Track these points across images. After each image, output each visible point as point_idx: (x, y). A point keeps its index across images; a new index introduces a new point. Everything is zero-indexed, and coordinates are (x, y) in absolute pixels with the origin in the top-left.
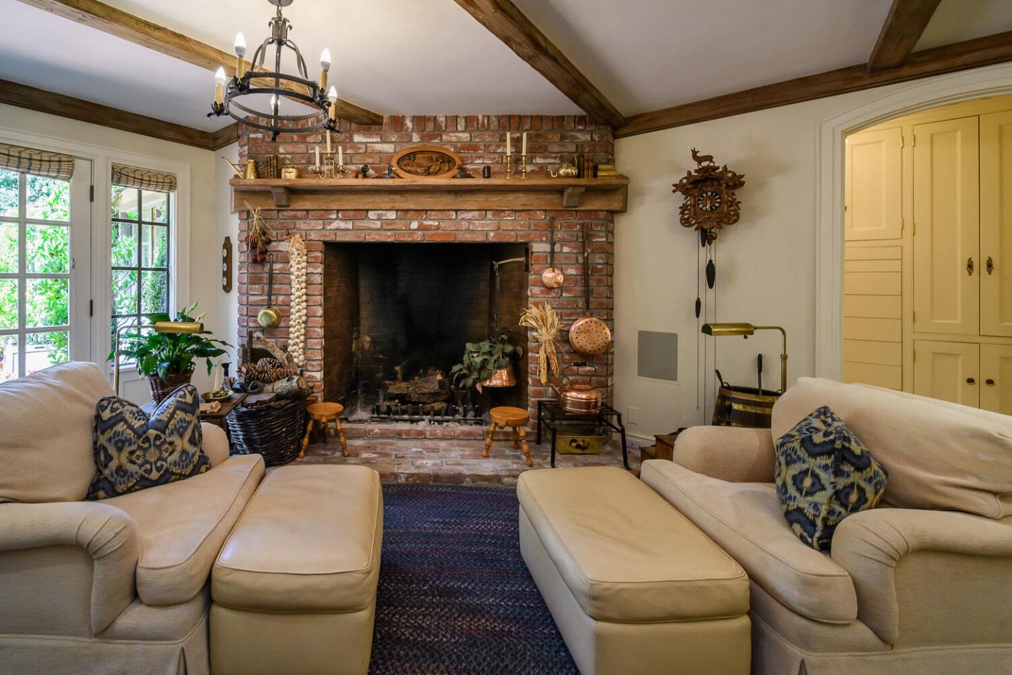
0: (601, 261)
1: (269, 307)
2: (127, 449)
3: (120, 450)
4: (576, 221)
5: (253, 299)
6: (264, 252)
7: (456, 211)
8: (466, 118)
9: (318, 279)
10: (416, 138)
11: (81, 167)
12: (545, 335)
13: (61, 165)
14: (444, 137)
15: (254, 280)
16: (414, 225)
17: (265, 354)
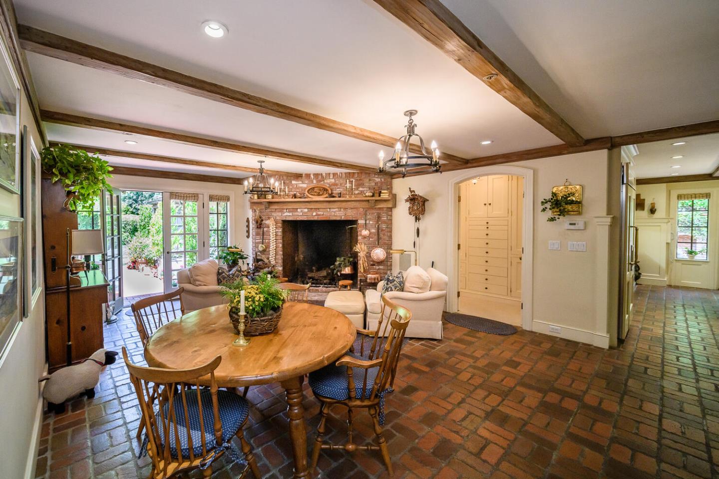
0: (384, 227)
1: (263, 244)
2: (225, 280)
3: (224, 280)
4: (375, 212)
5: (257, 241)
6: (261, 224)
7: (330, 208)
8: (333, 174)
9: (280, 234)
10: (315, 182)
11: (200, 196)
12: (362, 255)
13: (195, 197)
14: (325, 181)
15: (257, 234)
16: (314, 214)
17: (261, 260)
